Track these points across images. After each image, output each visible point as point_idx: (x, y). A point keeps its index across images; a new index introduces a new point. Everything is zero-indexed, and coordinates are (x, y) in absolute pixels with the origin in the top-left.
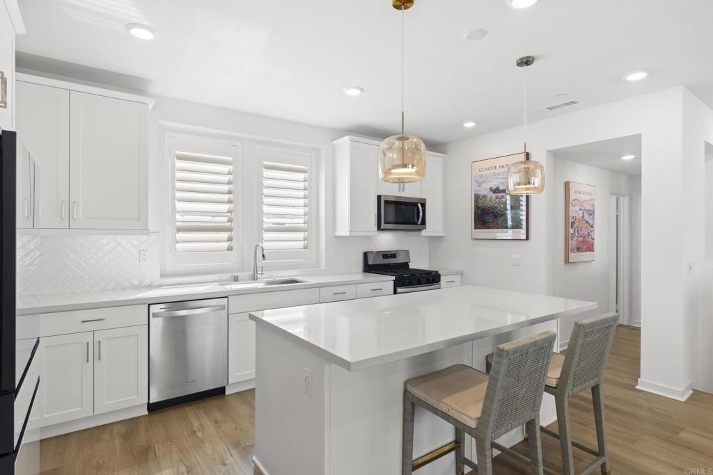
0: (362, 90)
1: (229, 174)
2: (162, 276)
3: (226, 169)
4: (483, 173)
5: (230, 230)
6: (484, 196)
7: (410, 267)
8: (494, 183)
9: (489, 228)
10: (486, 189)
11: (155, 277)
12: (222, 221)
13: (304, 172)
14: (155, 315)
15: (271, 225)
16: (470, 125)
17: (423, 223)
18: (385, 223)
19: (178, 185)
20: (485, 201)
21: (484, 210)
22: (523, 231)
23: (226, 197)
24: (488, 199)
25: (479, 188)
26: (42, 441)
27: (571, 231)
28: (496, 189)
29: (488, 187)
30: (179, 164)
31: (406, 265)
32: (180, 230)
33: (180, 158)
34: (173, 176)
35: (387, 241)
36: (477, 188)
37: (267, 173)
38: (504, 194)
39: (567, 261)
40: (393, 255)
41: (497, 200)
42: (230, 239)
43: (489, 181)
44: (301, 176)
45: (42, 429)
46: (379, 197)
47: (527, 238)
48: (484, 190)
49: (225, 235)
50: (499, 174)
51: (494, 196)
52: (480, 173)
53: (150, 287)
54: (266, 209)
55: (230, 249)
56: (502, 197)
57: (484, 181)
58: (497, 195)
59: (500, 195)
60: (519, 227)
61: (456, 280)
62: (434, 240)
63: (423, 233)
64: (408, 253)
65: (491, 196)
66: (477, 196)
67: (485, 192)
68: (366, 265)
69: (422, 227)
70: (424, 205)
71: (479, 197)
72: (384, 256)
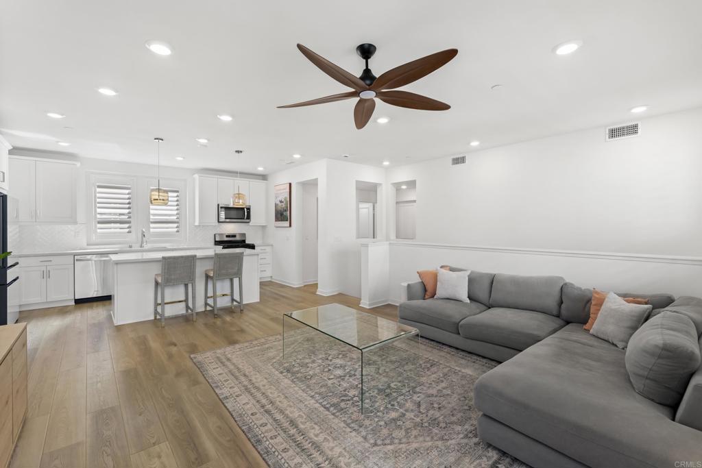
0: (184, 158)
1: (128, 194)
2: (88, 244)
3: (127, 191)
4: (278, 192)
5: (129, 222)
6: (278, 204)
7: (246, 242)
9: (279, 221)
11: (84, 245)
12: (125, 218)
13: (177, 192)
14: (77, 260)
15: (155, 220)
17: (249, 217)
19: (98, 200)
20: (278, 207)
21: (278, 211)
22: (289, 223)
23: (127, 206)
25: (276, 200)
26: (20, 312)
29: (279, 200)
30: (98, 190)
31: (244, 241)
32: (99, 223)
33: (99, 187)
34: (95, 196)
35: (232, 228)
40: (234, 236)
41: (281, 207)
42: (129, 227)
44: (175, 194)
45: (20, 306)
46: (218, 205)
47: (290, 226)
50: (282, 193)
54: (152, 212)
55: (129, 232)
59: (282, 204)
60: (287, 221)
61: (268, 249)
62: (264, 227)
63: (250, 224)
64: (244, 235)
65: (280, 204)
66: (276, 204)
67: (278, 202)
68: (215, 241)
69: (248, 221)
70: (249, 209)
71: (276, 205)
72: (227, 236)
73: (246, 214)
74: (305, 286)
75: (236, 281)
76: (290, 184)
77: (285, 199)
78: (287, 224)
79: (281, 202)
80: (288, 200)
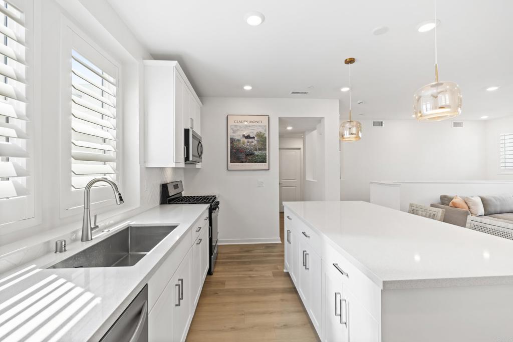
4: (237, 124)
6: (238, 140)
8: (246, 132)
9: (242, 162)
10: (240, 135)
16: (248, 88)
20: (239, 143)
21: (238, 150)
22: (267, 164)
24: (242, 142)
25: (234, 134)
28: (248, 136)
29: (242, 134)
31: (180, 194)
36: (232, 134)
38: (253, 140)
41: (248, 144)
43: (242, 130)
47: (269, 168)
48: (238, 136)
50: (250, 126)
51: (246, 141)
52: (235, 124)
56: (252, 142)
57: (238, 130)
58: (249, 140)
59: (250, 140)
60: (264, 162)
65: (244, 140)
66: (232, 140)
72: (174, 187)
76: (269, 118)
77: (259, 134)
78: (263, 165)
80: (267, 136)
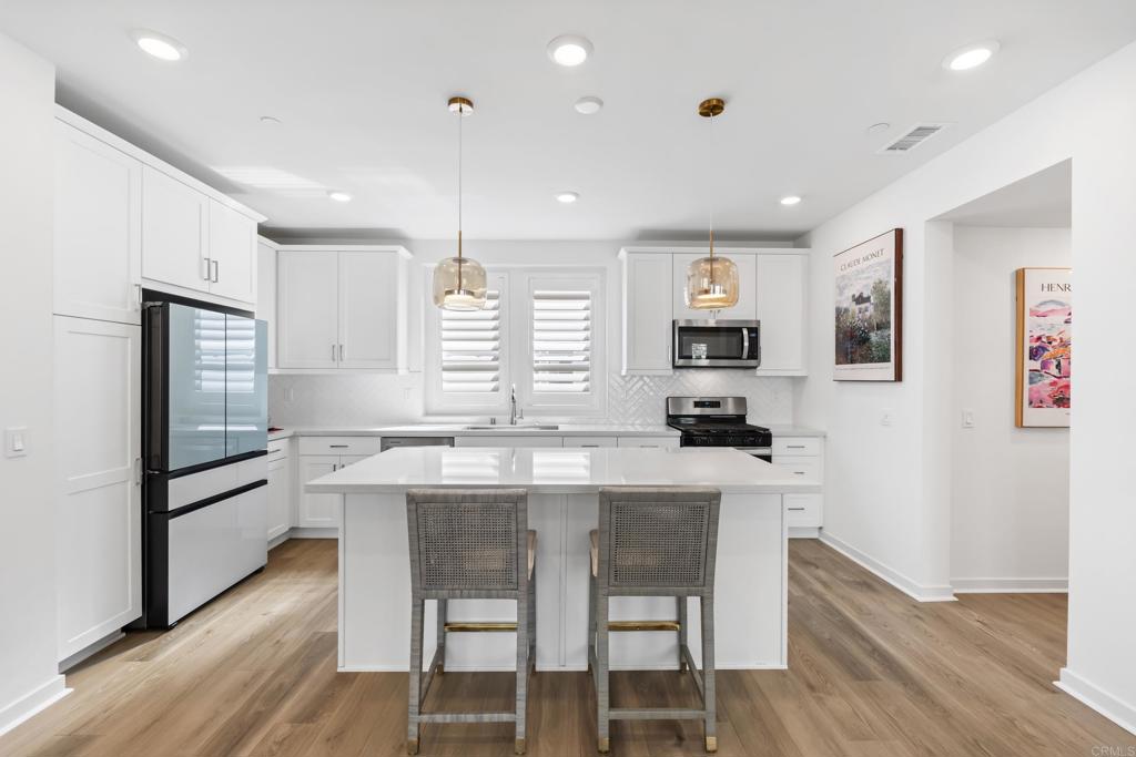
0: (576, 194)
1: (495, 308)
2: (427, 414)
3: (491, 303)
4: (845, 272)
5: (495, 369)
6: (846, 310)
7: (748, 422)
8: (858, 287)
9: (852, 362)
10: (848, 298)
11: (418, 412)
12: (487, 360)
13: (586, 298)
15: (547, 364)
17: (754, 353)
18: (680, 357)
20: (847, 318)
21: (847, 332)
22: (891, 365)
23: (493, 334)
24: (850, 314)
25: (841, 298)
27: (1030, 364)
28: (860, 296)
29: (851, 294)
31: (741, 418)
32: (445, 369)
35: (707, 383)
36: (838, 298)
37: (538, 304)
38: (868, 304)
39: (1019, 423)
40: (715, 404)
41: (860, 316)
42: (495, 379)
43: (851, 285)
44: (582, 304)
46: (675, 324)
47: (899, 377)
48: (846, 301)
49: (491, 375)
50: (862, 272)
52: (842, 273)
53: (413, 423)
54: (537, 345)
55: (496, 390)
56: (867, 309)
57: (846, 286)
58: (860, 306)
59: (864, 306)
60: (885, 359)
61: (812, 445)
62: (797, 382)
63: (759, 372)
64: (741, 402)
65: (855, 308)
66: (838, 311)
67: (847, 303)
68: (669, 416)
69: (752, 363)
70: (754, 331)
71: (840, 313)
72: (697, 404)
73: (746, 344)
74: (964, 600)
75: (693, 604)
76: (899, 234)
77: (878, 288)
78: (887, 370)
79: (860, 300)
80: (891, 287)
